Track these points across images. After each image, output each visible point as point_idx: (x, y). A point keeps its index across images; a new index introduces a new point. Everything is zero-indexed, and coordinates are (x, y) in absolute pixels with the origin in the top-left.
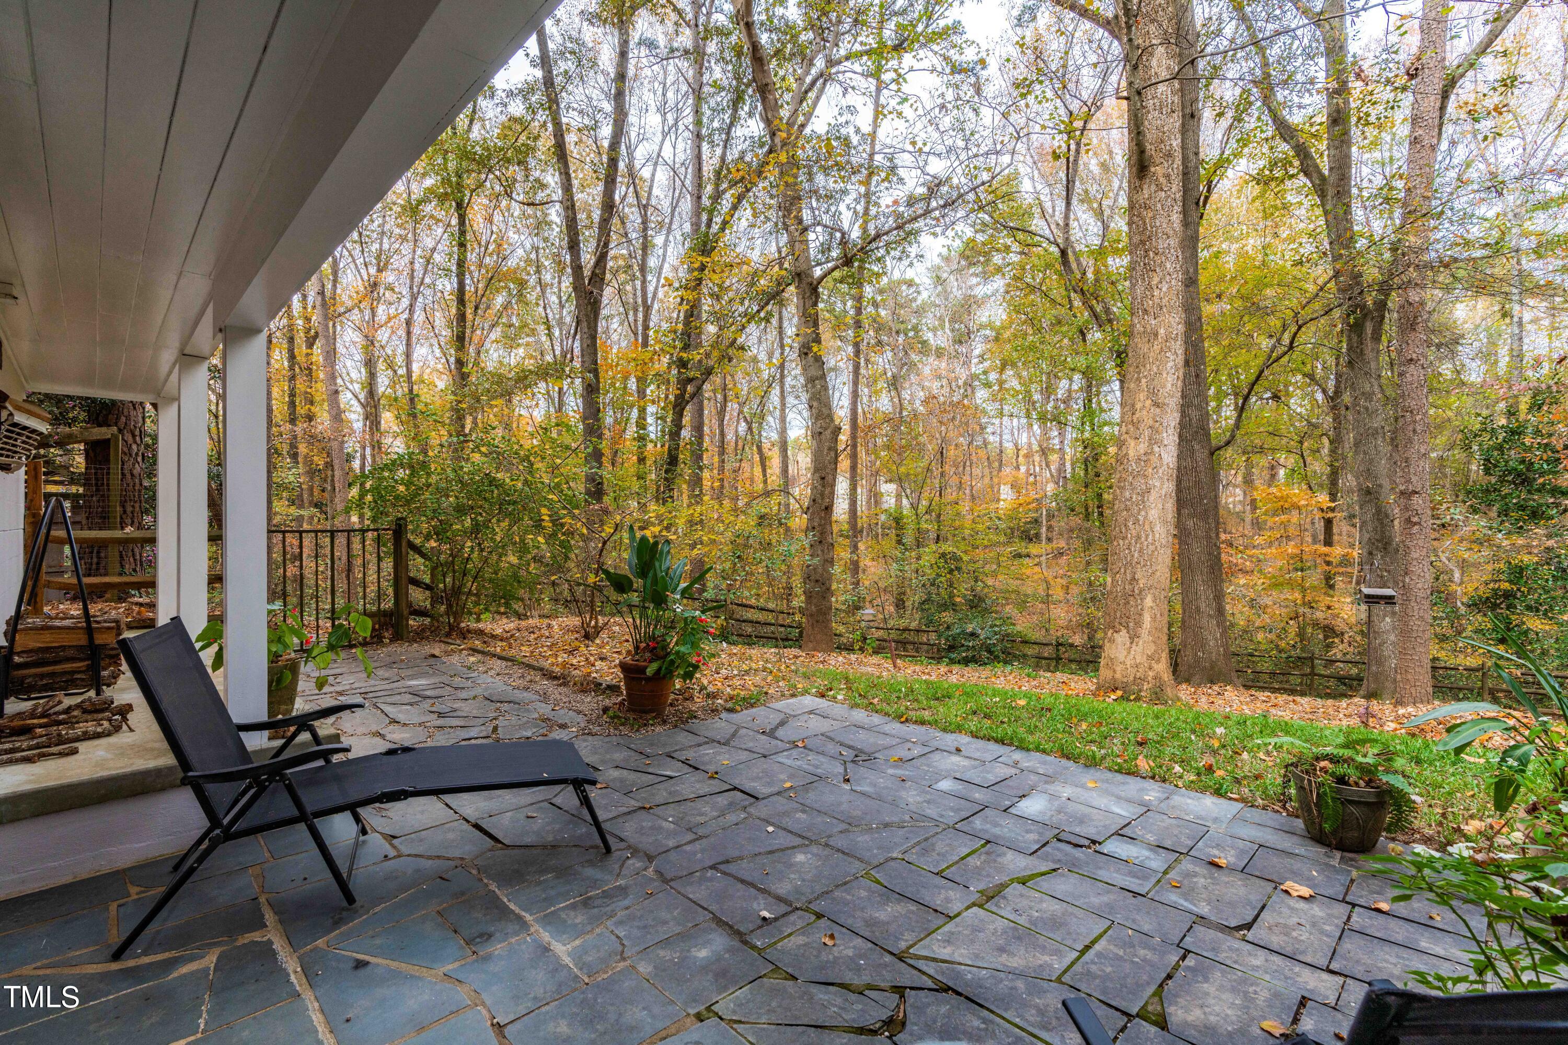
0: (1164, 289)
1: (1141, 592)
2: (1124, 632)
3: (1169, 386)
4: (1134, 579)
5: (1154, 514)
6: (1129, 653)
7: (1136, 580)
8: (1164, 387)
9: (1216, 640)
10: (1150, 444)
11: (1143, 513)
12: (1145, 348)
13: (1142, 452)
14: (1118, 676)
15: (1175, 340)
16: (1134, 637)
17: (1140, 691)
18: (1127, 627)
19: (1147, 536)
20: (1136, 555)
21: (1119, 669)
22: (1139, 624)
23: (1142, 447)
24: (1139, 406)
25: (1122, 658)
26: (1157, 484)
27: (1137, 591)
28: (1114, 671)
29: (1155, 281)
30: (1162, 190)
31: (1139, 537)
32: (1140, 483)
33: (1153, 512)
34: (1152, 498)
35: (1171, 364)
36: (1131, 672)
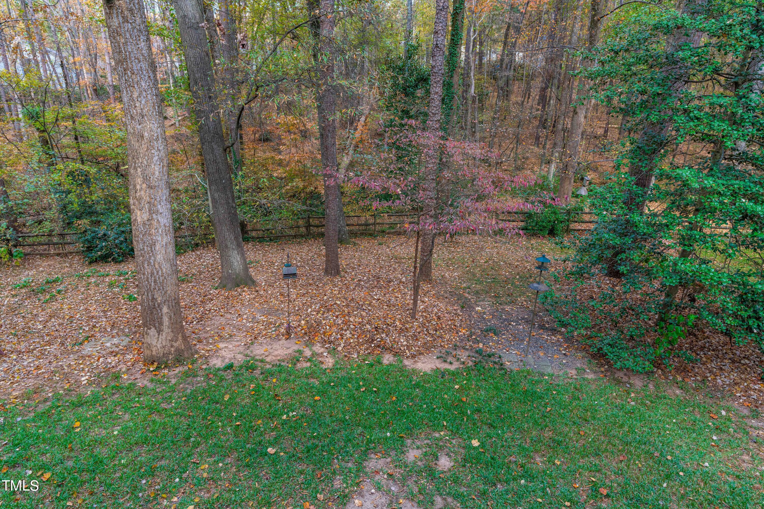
0: (143, 102)
1: (159, 306)
2: (153, 329)
3: (157, 173)
4: (153, 298)
5: (159, 257)
6: (158, 340)
7: (156, 300)
8: (154, 174)
9: (238, 262)
10: (150, 214)
11: (153, 258)
12: (137, 145)
13: (146, 219)
14: (154, 353)
15: (157, 140)
16: (159, 331)
17: (168, 361)
18: (155, 326)
19: (158, 272)
20: (153, 284)
21: (154, 349)
22: (161, 324)
23: (146, 216)
24: (138, 187)
25: (154, 343)
26: (159, 239)
27: (157, 305)
28: (152, 351)
29: (135, 95)
30: (128, 22)
31: (152, 274)
32: (147, 238)
33: (159, 256)
34: (157, 248)
35: (156, 158)
36: (161, 351)
